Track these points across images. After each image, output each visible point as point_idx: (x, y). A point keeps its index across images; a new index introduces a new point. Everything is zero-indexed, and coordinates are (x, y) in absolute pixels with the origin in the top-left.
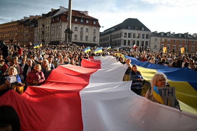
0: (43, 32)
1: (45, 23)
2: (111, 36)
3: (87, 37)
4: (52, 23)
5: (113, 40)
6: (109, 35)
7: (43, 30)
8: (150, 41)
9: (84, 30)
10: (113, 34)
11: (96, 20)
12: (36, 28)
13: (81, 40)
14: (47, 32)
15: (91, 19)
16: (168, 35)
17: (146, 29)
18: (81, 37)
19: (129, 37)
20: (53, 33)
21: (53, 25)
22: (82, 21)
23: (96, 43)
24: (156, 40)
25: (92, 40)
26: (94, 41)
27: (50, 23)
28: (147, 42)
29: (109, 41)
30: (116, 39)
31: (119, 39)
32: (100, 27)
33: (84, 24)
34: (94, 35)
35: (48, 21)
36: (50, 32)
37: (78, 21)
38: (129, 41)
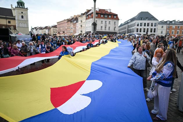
0: (81, 26)
1: (83, 19)
2: (128, 26)
3: (109, 28)
4: (86, 19)
5: (129, 29)
6: (126, 25)
7: (81, 25)
8: (157, 28)
9: (108, 23)
10: (129, 24)
11: (116, 15)
12: (77, 23)
13: (105, 29)
14: (84, 25)
15: (113, 15)
16: (173, 22)
17: (155, 19)
18: (105, 27)
19: (141, 26)
20: (87, 26)
21: (87, 21)
22: (106, 16)
23: (116, 31)
24: (162, 27)
25: (113, 30)
26: (115, 30)
27: (85, 19)
28: (155, 29)
29: (126, 30)
30: (131, 28)
31: (133, 28)
32: (119, 20)
33: (108, 18)
34: (115, 26)
35: (84, 18)
36: (85, 25)
37: (103, 17)
38: (141, 29)
